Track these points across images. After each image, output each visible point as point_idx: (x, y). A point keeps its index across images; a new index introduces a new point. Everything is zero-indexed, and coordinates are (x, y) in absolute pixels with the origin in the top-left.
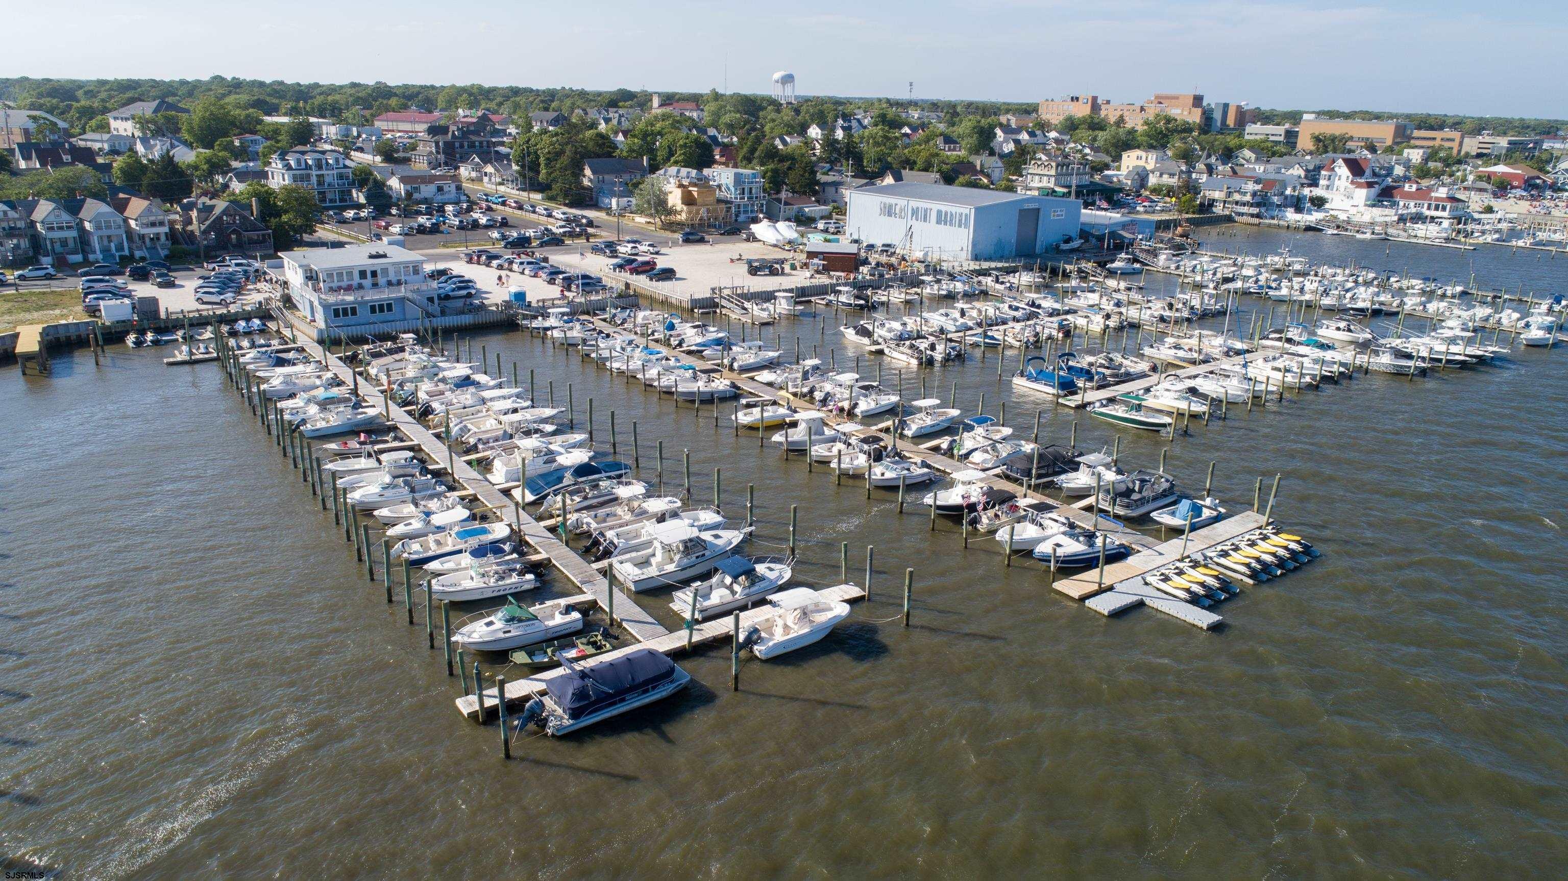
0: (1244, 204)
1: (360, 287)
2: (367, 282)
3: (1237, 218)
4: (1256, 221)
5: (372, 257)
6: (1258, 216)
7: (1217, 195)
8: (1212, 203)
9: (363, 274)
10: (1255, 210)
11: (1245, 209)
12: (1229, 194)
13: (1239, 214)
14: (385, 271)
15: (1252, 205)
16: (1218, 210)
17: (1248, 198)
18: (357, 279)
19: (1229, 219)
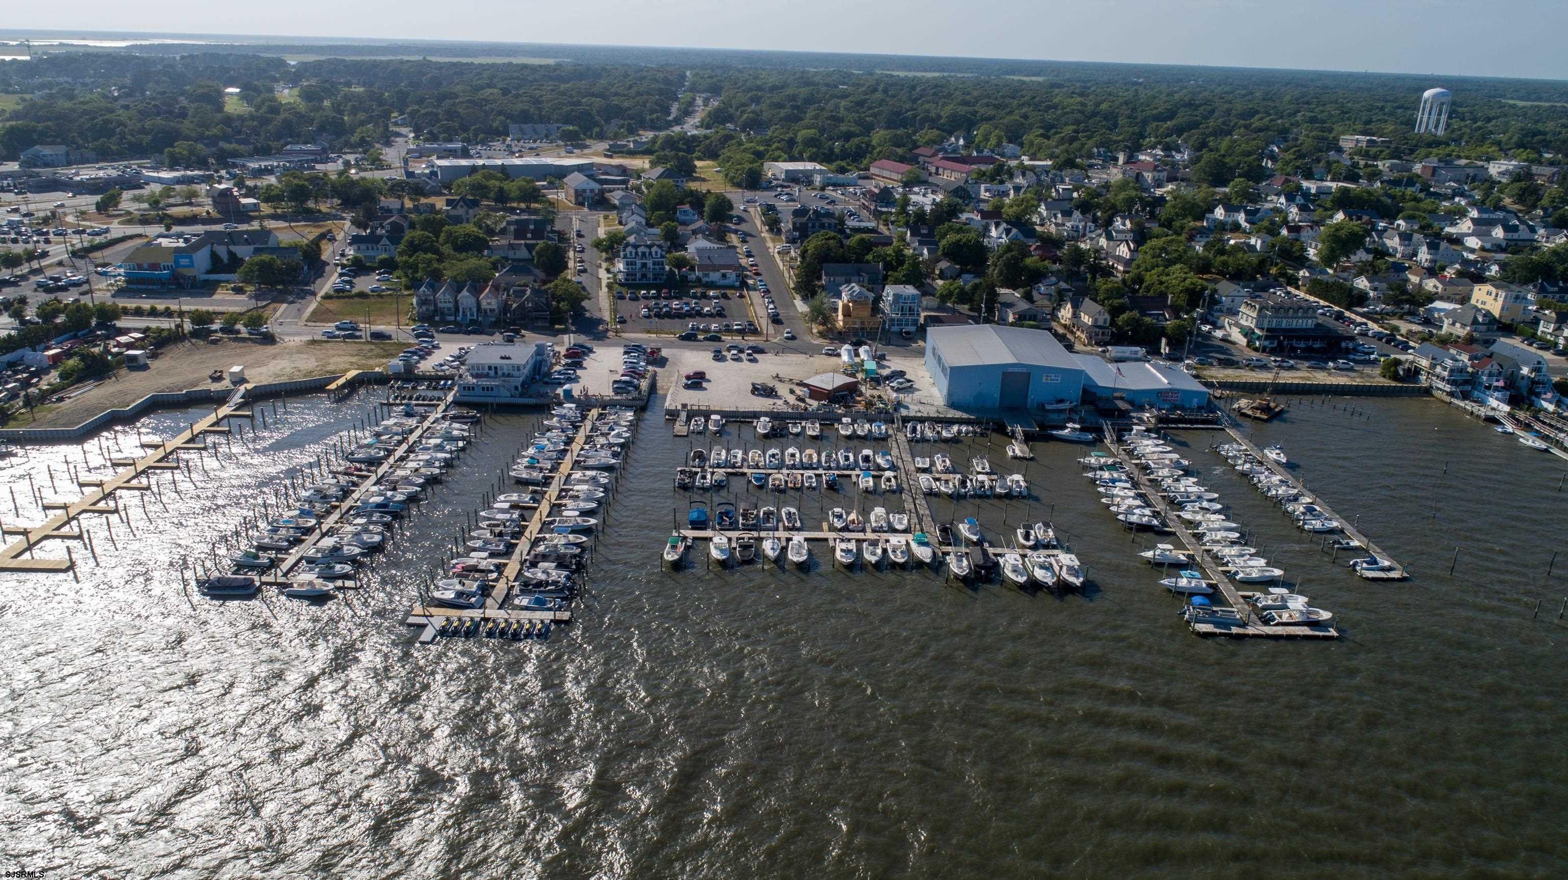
0: (1443, 379)
1: (487, 376)
2: (492, 373)
3: (1435, 392)
4: (1448, 399)
5: (502, 358)
6: (1451, 394)
7: (1424, 363)
8: (1417, 371)
9: (490, 368)
10: (1448, 388)
11: (1441, 385)
12: (1433, 366)
13: (1438, 389)
14: (502, 368)
15: (1448, 382)
16: (1423, 378)
17: (1446, 374)
18: (487, 370)
19: (1428, 391)
